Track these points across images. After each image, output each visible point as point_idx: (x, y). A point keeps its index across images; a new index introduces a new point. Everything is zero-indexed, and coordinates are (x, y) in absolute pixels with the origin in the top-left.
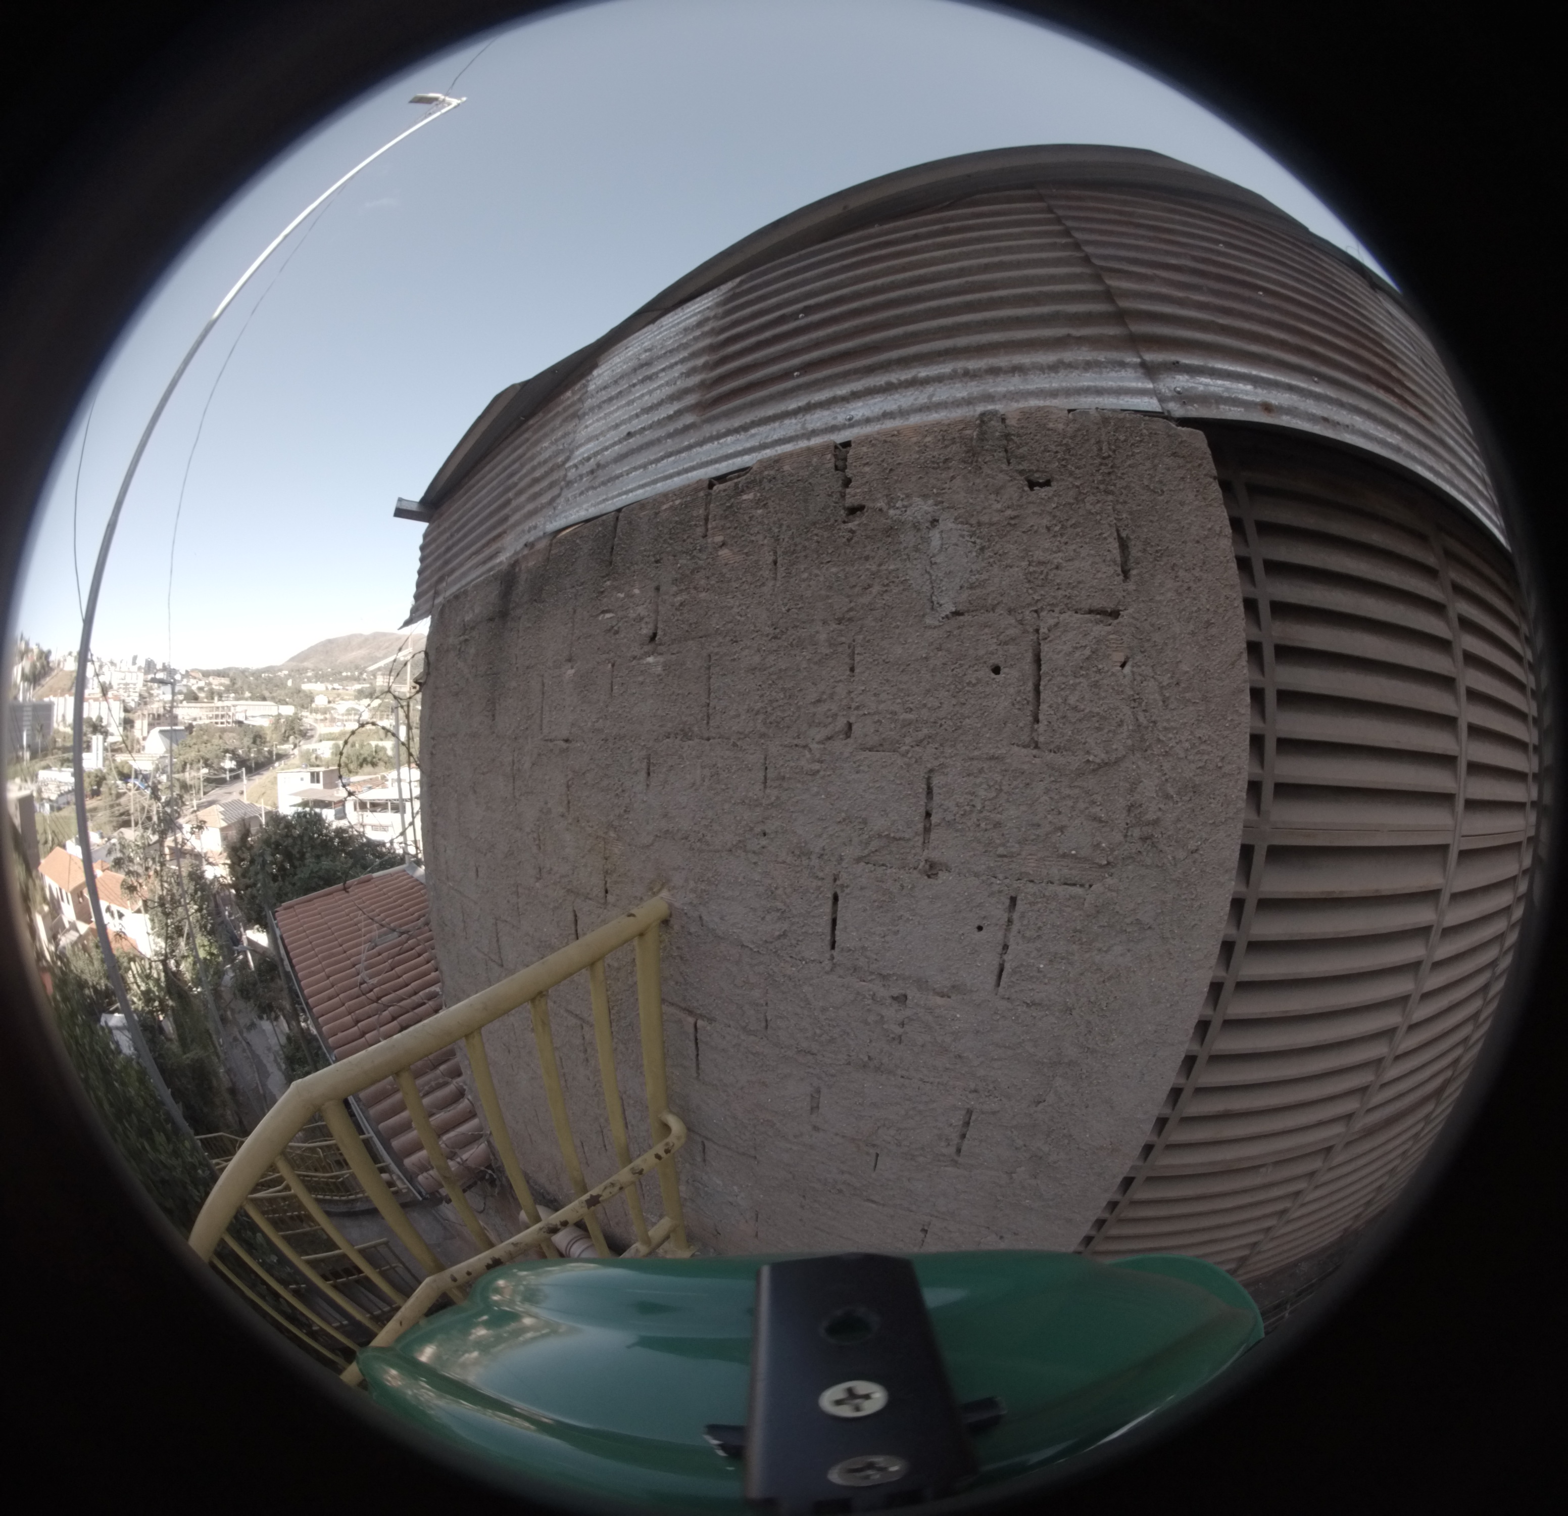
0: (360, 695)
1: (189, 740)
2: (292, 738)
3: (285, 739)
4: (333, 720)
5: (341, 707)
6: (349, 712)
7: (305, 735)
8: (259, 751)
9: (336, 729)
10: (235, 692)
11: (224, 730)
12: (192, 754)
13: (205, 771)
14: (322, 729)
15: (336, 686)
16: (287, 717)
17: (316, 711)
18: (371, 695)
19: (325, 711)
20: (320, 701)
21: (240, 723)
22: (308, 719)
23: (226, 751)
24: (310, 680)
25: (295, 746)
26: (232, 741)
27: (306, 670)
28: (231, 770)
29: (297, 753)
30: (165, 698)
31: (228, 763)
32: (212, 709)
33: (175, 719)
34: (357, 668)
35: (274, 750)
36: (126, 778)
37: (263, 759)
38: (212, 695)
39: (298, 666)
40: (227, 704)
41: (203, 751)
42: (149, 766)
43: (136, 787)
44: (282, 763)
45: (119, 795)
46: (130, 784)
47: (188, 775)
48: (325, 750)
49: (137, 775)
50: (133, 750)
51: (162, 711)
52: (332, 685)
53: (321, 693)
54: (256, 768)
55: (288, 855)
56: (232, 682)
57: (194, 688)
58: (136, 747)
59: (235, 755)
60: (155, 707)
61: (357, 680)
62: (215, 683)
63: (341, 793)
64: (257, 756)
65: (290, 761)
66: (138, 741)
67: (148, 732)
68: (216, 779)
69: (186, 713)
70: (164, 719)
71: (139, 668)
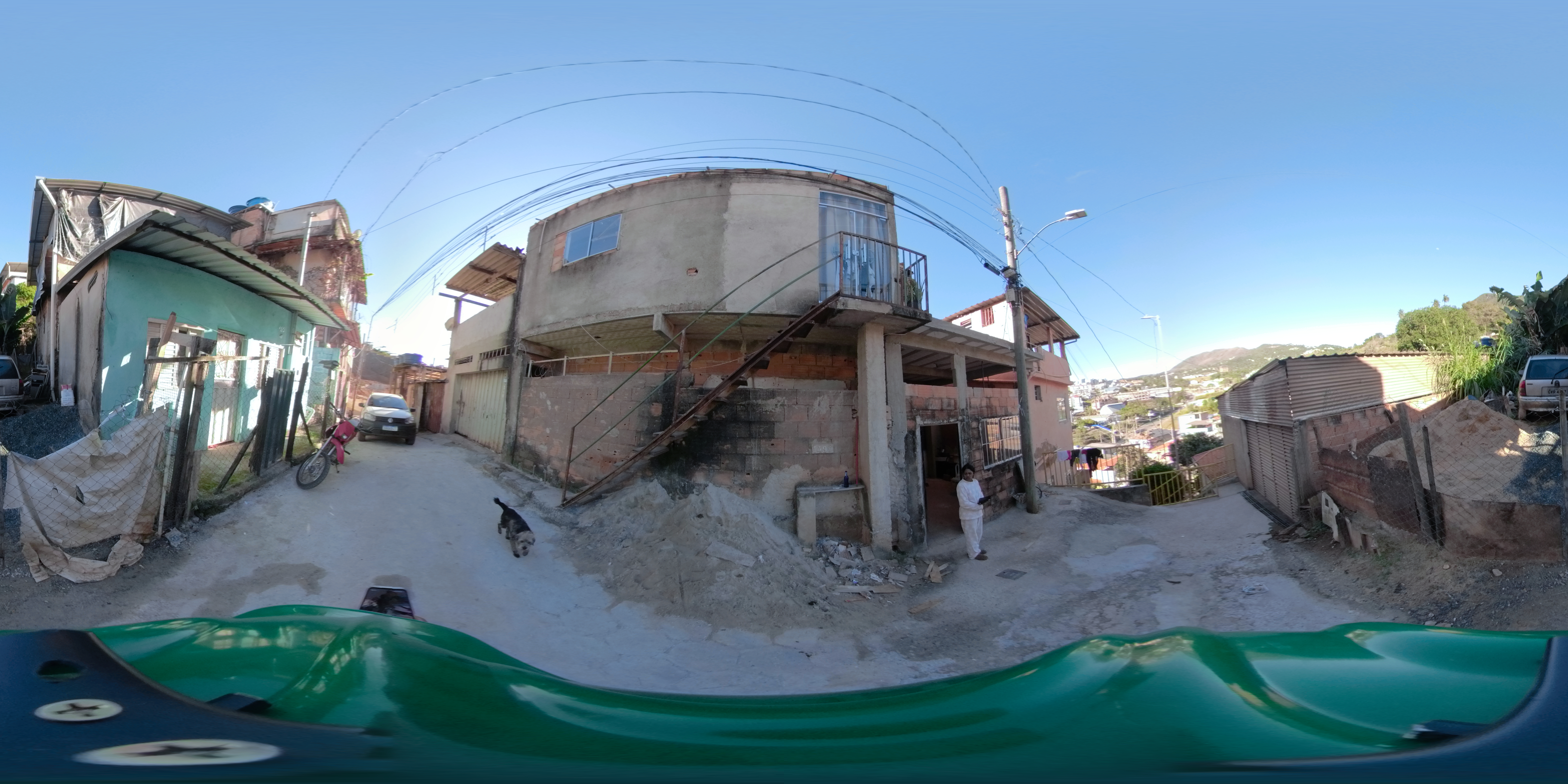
0: (1213, 377)
1: (1126, 407)
2: (1182, 400)
3: (1179, 401)
4: (1202, 390)
5: (1205, 384)
6: (1209, 386)
7: (1188, 398)
8: (1166, 408)
9: (1204, 394)
10: (1148, 385)
11: (1145, 402)
12: (1130, 413)
13: (1137, 418)
14: (1196, 395)
15: (1200, 375)
16: (1178, 392)
17: (1192, 387)
18: (1218, 377)
19: (1197, 387)
20: (1194, 383)
21: (1153, 397)
22: (1189, 391)
23: (1148, 409)
24: (1186, 375)
25: (1184, 403)
26: (1151, 405)
27: (1183, 371)
28: (1152, 417)
29: (1184, 405)
30: (1108, 392)
31: (1150, 414)
32: (1137, 394)
33: (1116, 400)
34: (1209, 366)
35: (1174, 406)
36: (1090, 425)
37: (1167, 411)
38: (1135, 388)
39: (1179, 370)
40: (1144, 391)
41: (1136, 411)
42: (1104, 420)
43: (1097, 428)
44: (1179, 411)
45: (1087, 432)
46: (1092, 427)
47: (1128, 421)
48: (1200, 403)
49: (1097, 423)
50: (1092, 414)
51: (1107, 398)
52: (1197, 376)
53: (1193, 380)
54: (1166, 414)
55: (1194, 445)
56: (1145, 381)
57: (1124, 387)
58: (1093, 413)
59: (1152, 410)
60: (1103, 397)
61: (1211, 371)
62: (1136, 383)
63: (1210, 421)
64: (1165, 409)
65: (1183, 410)
66: (1095, 411)
67: (1101, 407)
68: (1144, 421)
69: (1122, 397)
70: (1109, 401)
71: (1088, 383)
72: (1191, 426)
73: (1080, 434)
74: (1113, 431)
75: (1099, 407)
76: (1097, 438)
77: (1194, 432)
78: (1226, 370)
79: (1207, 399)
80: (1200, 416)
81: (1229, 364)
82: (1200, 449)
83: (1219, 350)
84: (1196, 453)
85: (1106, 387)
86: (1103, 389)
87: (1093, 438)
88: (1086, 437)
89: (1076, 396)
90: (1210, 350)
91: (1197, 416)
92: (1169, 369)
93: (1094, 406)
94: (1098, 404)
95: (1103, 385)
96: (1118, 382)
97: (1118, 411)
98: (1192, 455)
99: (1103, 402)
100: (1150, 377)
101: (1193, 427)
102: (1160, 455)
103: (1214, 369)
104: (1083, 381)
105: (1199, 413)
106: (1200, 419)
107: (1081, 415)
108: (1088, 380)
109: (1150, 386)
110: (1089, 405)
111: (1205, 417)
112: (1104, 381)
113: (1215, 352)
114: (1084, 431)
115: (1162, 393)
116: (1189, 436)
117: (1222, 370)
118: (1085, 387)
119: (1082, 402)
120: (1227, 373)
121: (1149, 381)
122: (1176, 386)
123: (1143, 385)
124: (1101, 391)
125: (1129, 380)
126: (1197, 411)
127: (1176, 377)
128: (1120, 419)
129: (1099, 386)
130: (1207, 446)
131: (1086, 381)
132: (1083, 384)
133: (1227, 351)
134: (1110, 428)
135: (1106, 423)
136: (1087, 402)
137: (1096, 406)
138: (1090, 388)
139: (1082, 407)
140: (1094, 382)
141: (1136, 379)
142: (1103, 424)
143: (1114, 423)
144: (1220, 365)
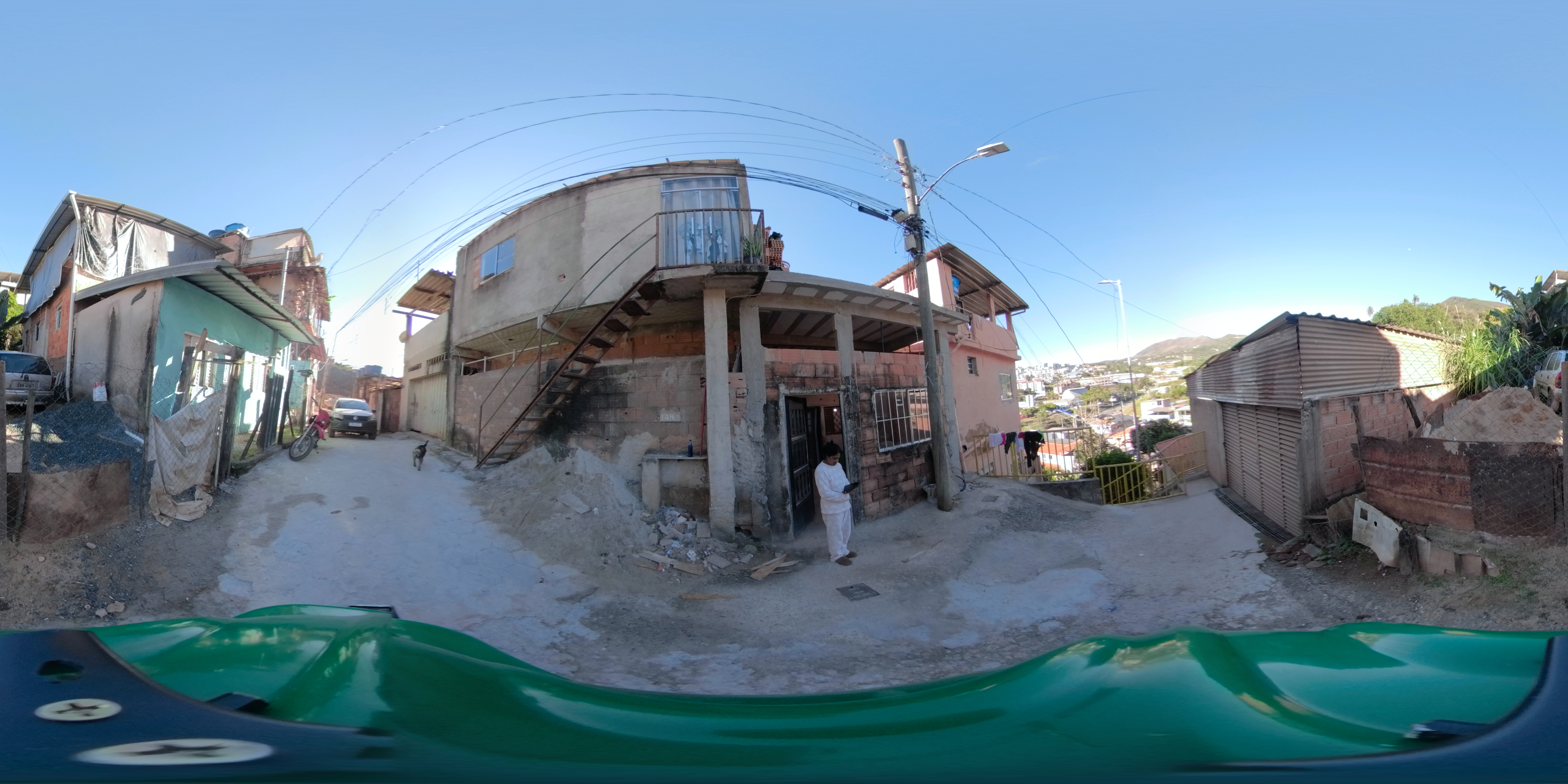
0: (1176, 365)
1: (1088, 392)
2: (1144, 387)
3: (1141, 387)
4: (1165, 377)
5: (1168, 371)
6: (1173, 373)
7: (1151, 385)
8: (1128, 393)
9: (1166, 381)
10: (1111, 370)
11: (1108, 387)
12: (1092, 398)
13: (1099, 403)
14: (1159, 381)
15: (1164, 362)
16: (1141, 378)
17: (1155, 374)
18: (1182, 364)
19: (1160, 374)
20: (1157, 370)
21: (1116, 383)
22: (1152, 378)
23: (1110, 395)
24: (1150, 361)
25: (1147, 389)
26: (1114, 390)
27: (1147, 357)
28: (1114, 402)
29: (1148, 393)
30: (1071, 377)
31: (1112, 400)
32: (1100, 379)
33: (1079, 385)
34: (1173, 354)
35: (1136, 393)
36: (1051, 409)
37: (1130, 396)
38: (1098, 373)
39: (1143, 356)
40: (1107, 376)
41: (1098, 396)
42: (1066, 404)
43: (1059, 412)
44: (1141, 397)
45: (1048, 416)
46: (1054, 411)
47: (1091, 406)
48: (1162, 390)
49: (1059, 408)
50: (1054, 399)
51: (1070, 382)
52: (1161, 363)
53: (1156, 366)
54: (1127, 400)
55: (1156, 432)
56: (1109, 367)
57: (1087, 371)
58: (1055, 397)
59: (1115, 396)
60: (1065, 381)
61: (1174, 359)
62: (1098, 368)
63: (1172, 408)
64: (1128, 395)
65: (1145, 396)
66: (1057, 395)
67: (1063, 391)
68: (1106, 406)
69: (1084, 382)
70: (1072, 386)
71: (1050, 368)
72: (1152, 412)
73: (1041, 418)
74: (1074, 416)
75: (1061, 391)
76: (1058, 423)
77: (1156, 418)
78: (1190, 358)
79: (1170, 387)
80: (1162, 402)
81: (1193, 352)
82: (1162, 437)
83: (1184, 338)
84: (1158, 441)
85: (1069, 371)
86: (1065, 373)
87: (1055, 422)
88: (1047, 422)
89: (1038, 381)
90: (1174, 337)
91: (1159, 403)
92: (1132, 356)
93: (1055, 391)
94: (1060, 388)
95: (1065, 369)
96: (1081, 367)
97: (1080, 395)
98: (1154, 443)
99: (1066, 387)
100: (1113, 362)
101: (1155, 414)
102: (1122, 442)
103: (1177, 357)
104: (1046, 365)
105: (1162, 400)
106: (1162, 406)
107: (1043, 399)
108: (1051, 365)
109: (1113, 372)
110: (1052, 389)
111: (1167, 403)
112: (1066, 366)
113: (1179, 340)
114: (1045, 415)
115: (1124, 378)
116: (1151, 422)
117: (1186, 358)
118: (1048, 371)
119: (1044, 386)
120: (1191, 361)
121: (1112, 367)
122: (1139, 373)
123: (1106, 370)
124: (1063, 376)
125: (1092, 365)
126: (1159, 398)
127: (1139, 364)
128: (1083, 404)
129: (1061, 371)
130: (1170, 433)
131: (1049, 365)
132: (1046, 368)
133: (1191, 339)
134: (1072, 412)
135: (1068, 407)
136: (1050, 386)
137: (1058, 390)
138: (1052, 372)
139: (1044, 392)
140: (1057, 366)
141: (1099, 364)
142: (1064, 408)
143: (1076, 408)
144: (1184, 353)
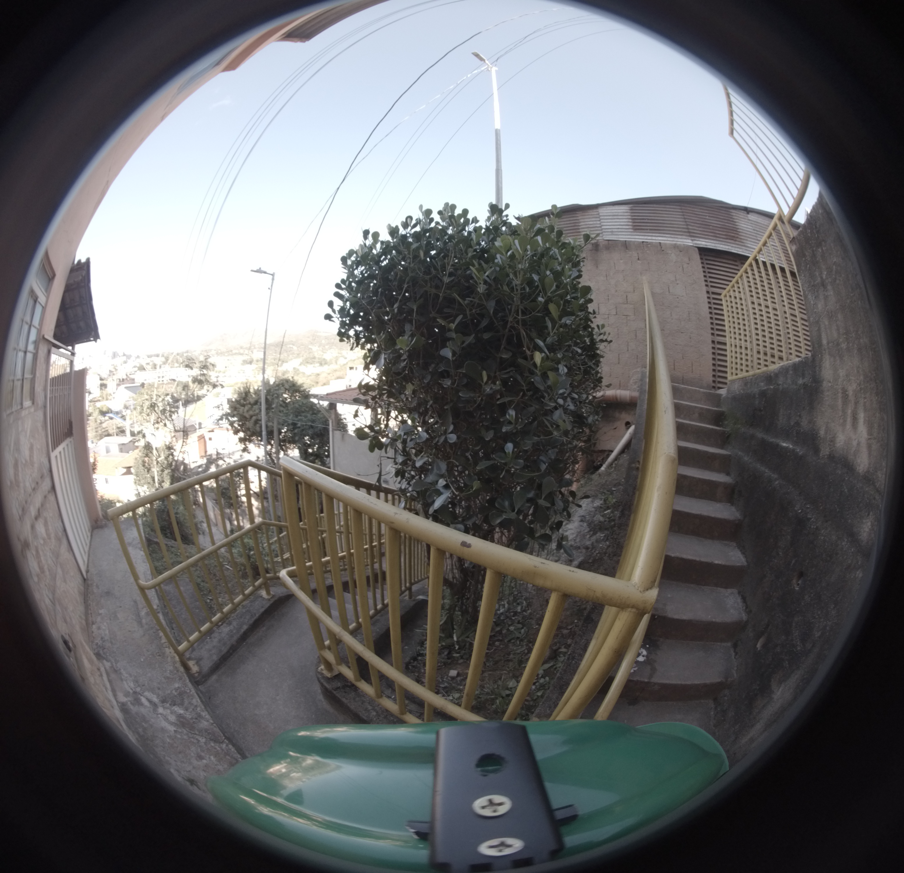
17: (218, 372)
19: (224, 372)
30: (126, 370)
32: (156, 374)
33: (134, 381)
36: (106, 412)
38: (155, 367)
40: (164, 371)
43: (112, 416)
45: (102, 421)
46: (107, 417)
49: (111, 412)
50: (107, 400)
51: (125, 377)
56: (167, 359)
57: (144, 364)
58: (109, 398)
62: (156, 361)
66: (110, 395)
69: (140, 378)
70: (127, 382)
73: (94, 426)
74: (128, 423)
75: (115, 390)
76: (112, 429)
85: (127, 362)
86: (123, 364)
87: (108, 429)
88: (100, 430)
93: (110, 388)
94: (115, 385)
95: (124, 359)
96: (138, 358)
97: (134, 395)
99: (120, 383)
100: (173, 354)
107: (97, 401)
109: (171, 366)
110: (106, 385)
112: (125, 355)
119: (99, 382)
123: (164, 363)
124: (119, 368)
125: (149, 356)
135: (121, 410)
136: (104, 382)
139: (98, 390)
141: (157, 356)
142: (118, 413)
143: (130, 412)
